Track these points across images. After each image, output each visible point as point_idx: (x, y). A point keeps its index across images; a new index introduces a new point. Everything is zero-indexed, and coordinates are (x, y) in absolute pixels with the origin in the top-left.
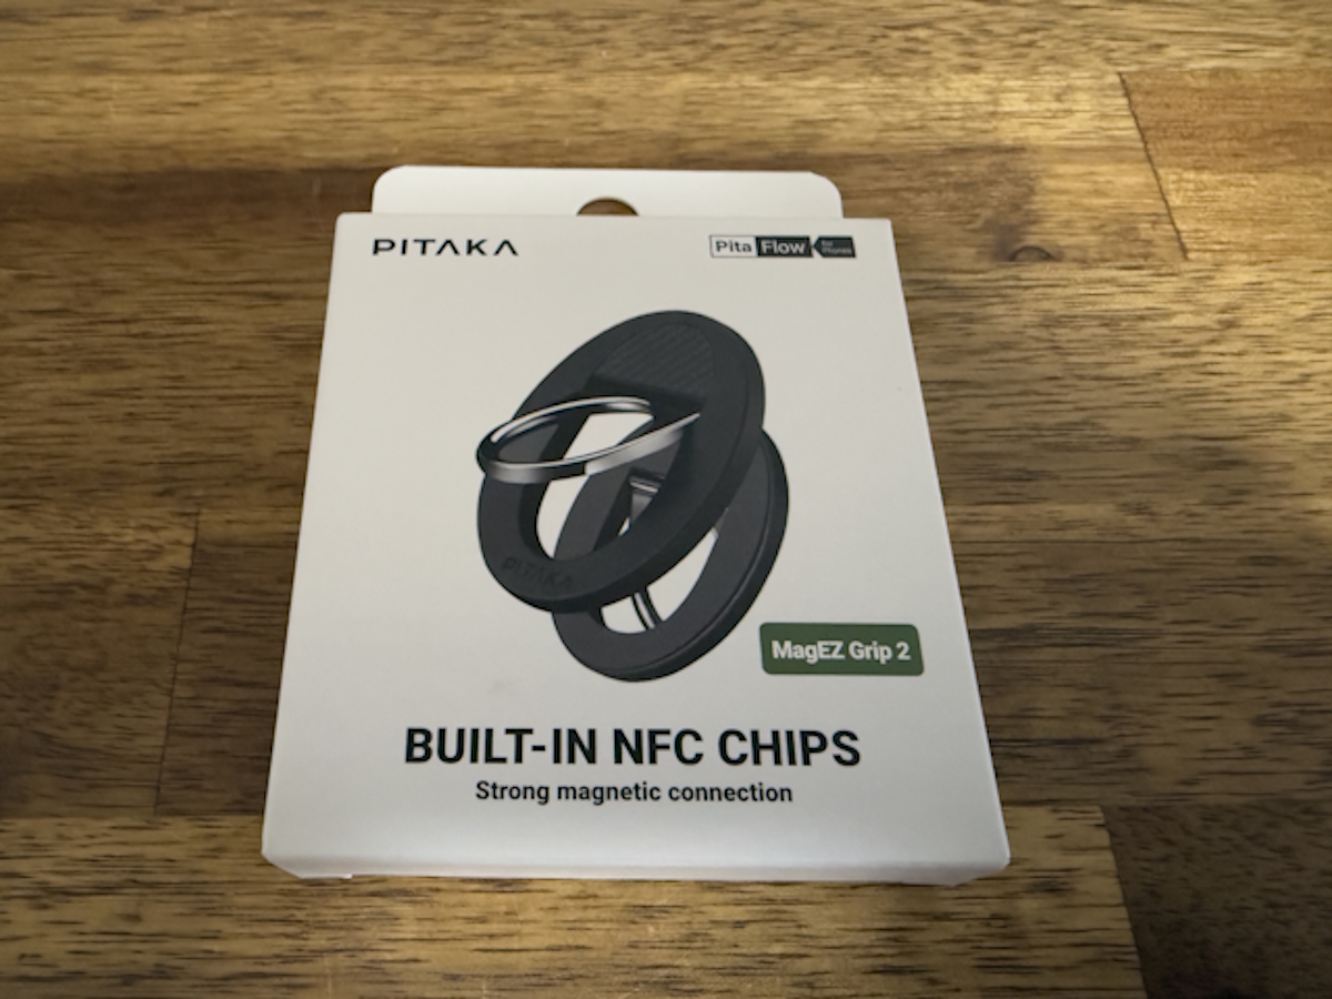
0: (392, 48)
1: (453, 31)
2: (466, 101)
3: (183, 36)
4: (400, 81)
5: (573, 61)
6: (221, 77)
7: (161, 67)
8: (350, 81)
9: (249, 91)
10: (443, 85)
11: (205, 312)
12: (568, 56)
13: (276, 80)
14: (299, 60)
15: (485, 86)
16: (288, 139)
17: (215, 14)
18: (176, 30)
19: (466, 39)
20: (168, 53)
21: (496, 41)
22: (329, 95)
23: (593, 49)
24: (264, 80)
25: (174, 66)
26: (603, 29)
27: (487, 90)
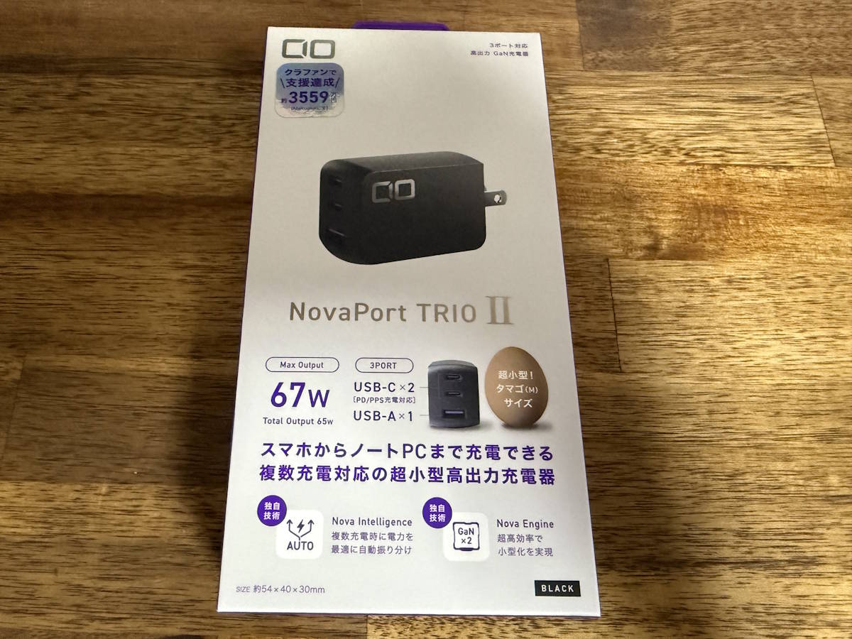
0: (134, 132)
1: (163, 124)
2: (165, 162)
3: (37, 123)
4: (134, 150)
5: (216, 142)
6: (52, 145)
7: (26, 139)
8: (111, 149)
9: (65, 153)
10: (154, 153)
11: (36, 264)
12: (215, 139)
13: (78, 148)
14: (91, 137)
15: (174, 154)
16: (81, 178)
17: (53, 111)
18: (34, 119)
19: (169, 128)
20: (30, 131)
21: (182, 130)
22: (103, 156)
23: (227, 136)
24: (72, 148)
25: (33, 138)
26: (233, 125)
27: (175, 156)
